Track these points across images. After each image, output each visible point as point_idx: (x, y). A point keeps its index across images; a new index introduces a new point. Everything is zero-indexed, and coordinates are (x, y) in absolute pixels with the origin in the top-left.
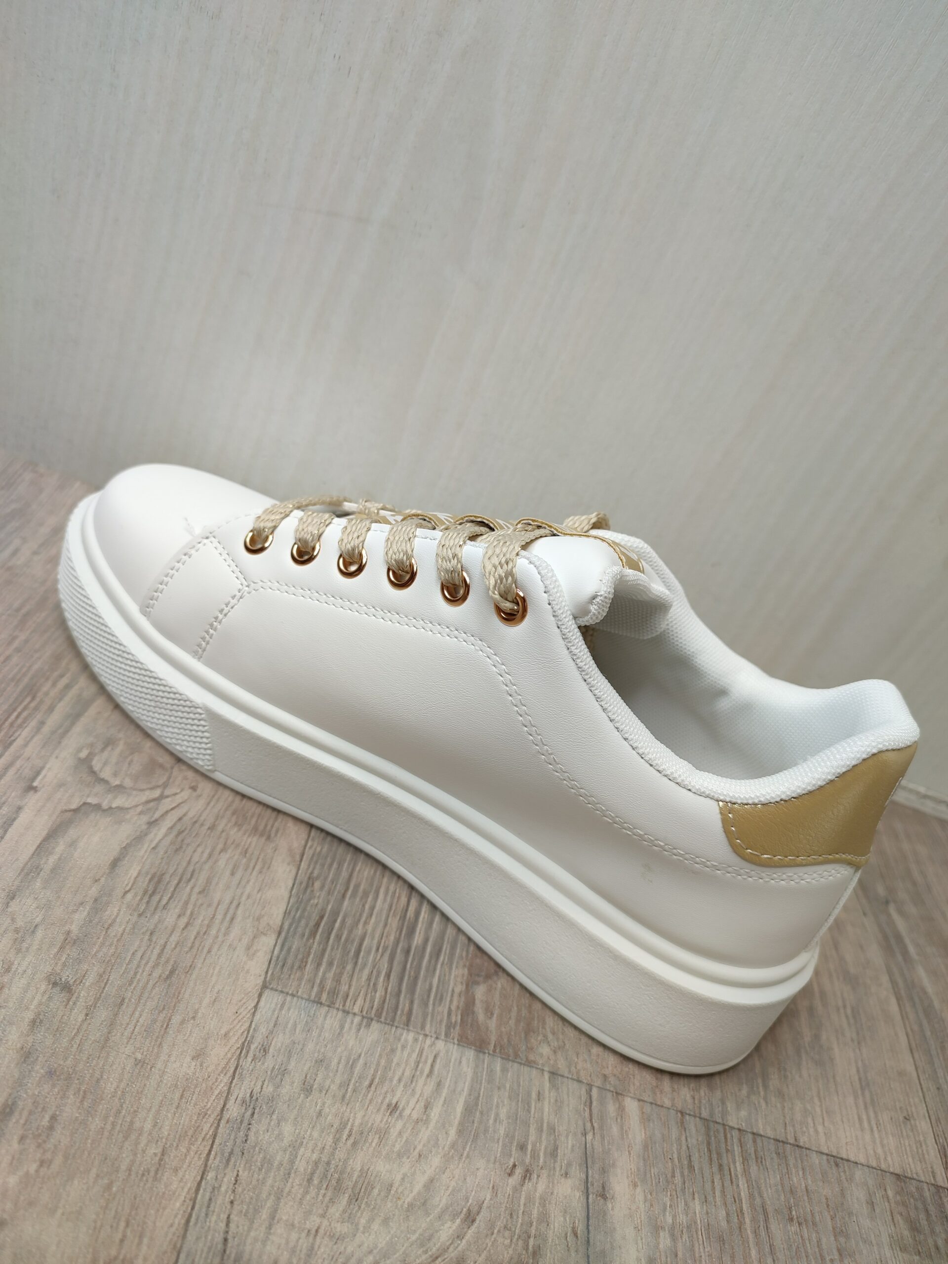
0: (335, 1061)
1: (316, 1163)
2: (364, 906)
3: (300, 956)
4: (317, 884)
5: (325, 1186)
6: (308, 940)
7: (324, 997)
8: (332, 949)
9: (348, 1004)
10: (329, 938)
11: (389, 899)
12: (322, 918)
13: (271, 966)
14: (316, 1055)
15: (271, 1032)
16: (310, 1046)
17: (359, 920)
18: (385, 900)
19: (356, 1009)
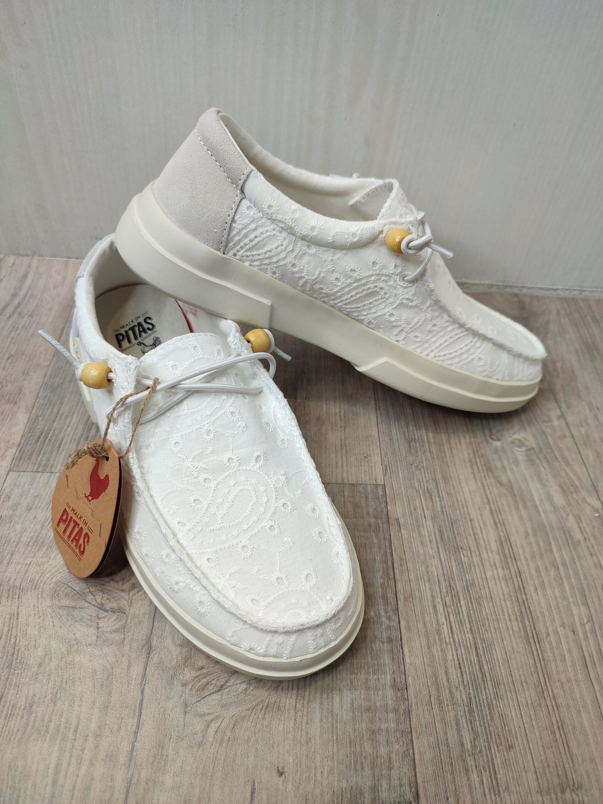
0: (45, 494)
1: (32, 538)
2: (65, 423)
3: (29, 454)
4: (40, 419)
5: (35, 545)
6: (34, 445)
7: (40, 469)
8: (46, 447)
9: (53, 469)
10: (45, 442)
11: (79, 417)
12: (42, 434)
13: (14, 461)
14: (35, 494)
15: (12, 489)
16: (32, 491)
17: (62, 431)
18: (77, 418)
19: (57, 471)
